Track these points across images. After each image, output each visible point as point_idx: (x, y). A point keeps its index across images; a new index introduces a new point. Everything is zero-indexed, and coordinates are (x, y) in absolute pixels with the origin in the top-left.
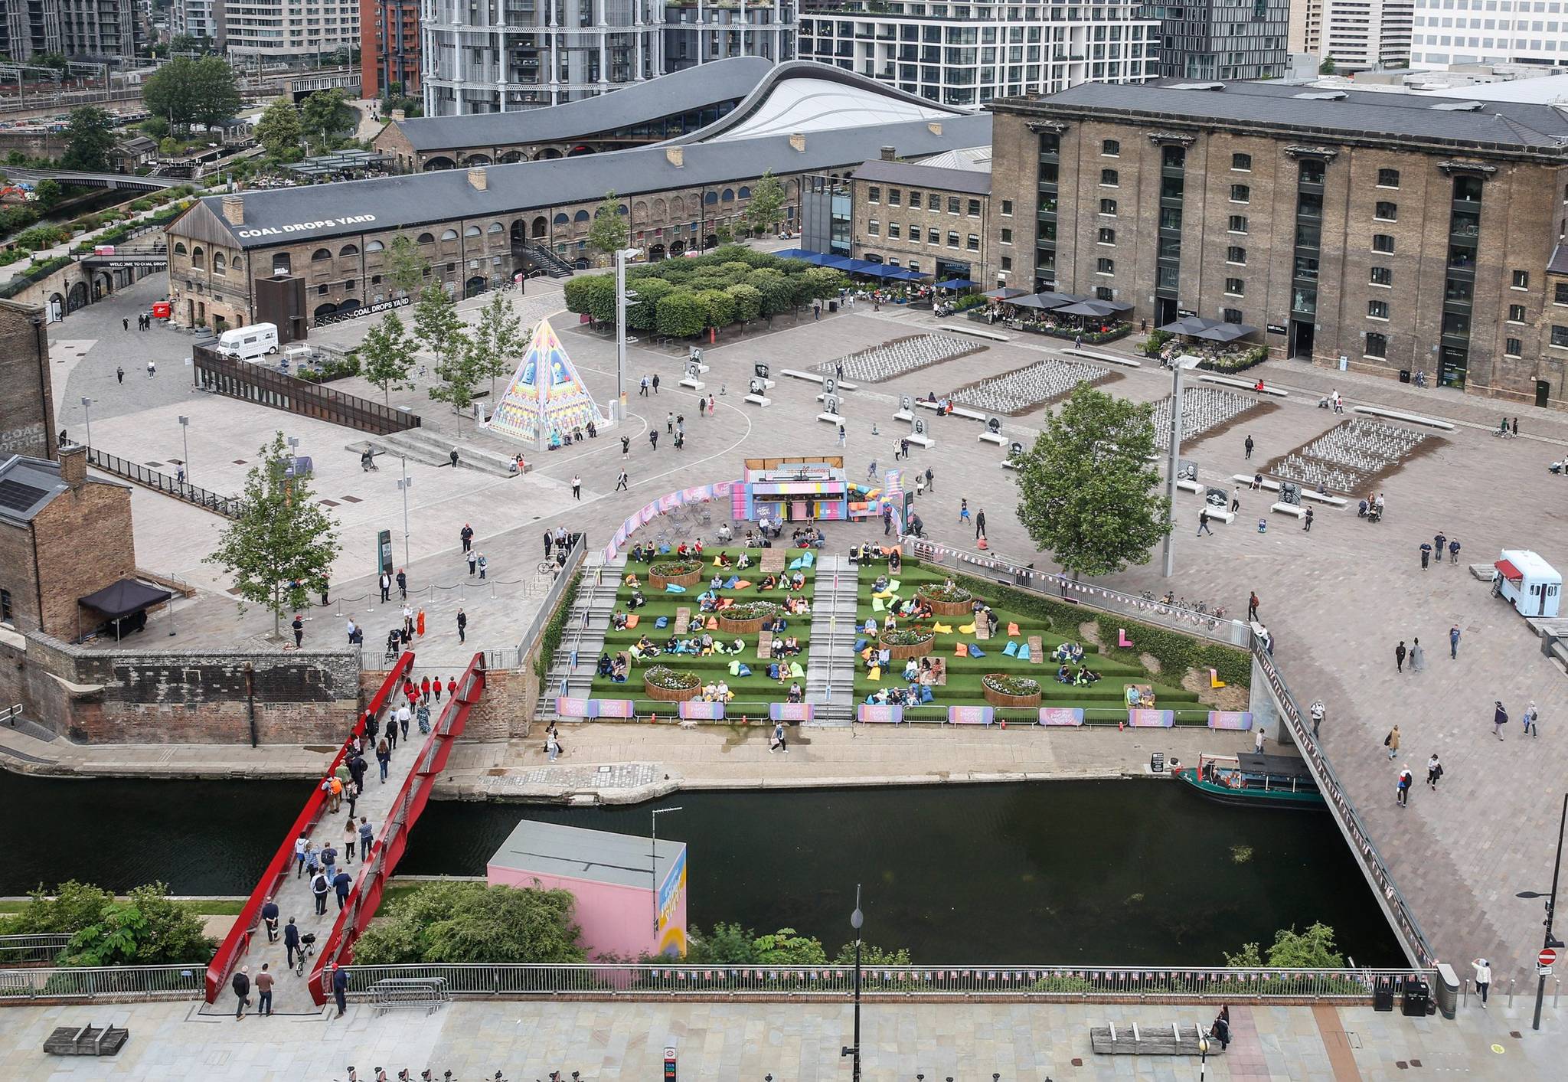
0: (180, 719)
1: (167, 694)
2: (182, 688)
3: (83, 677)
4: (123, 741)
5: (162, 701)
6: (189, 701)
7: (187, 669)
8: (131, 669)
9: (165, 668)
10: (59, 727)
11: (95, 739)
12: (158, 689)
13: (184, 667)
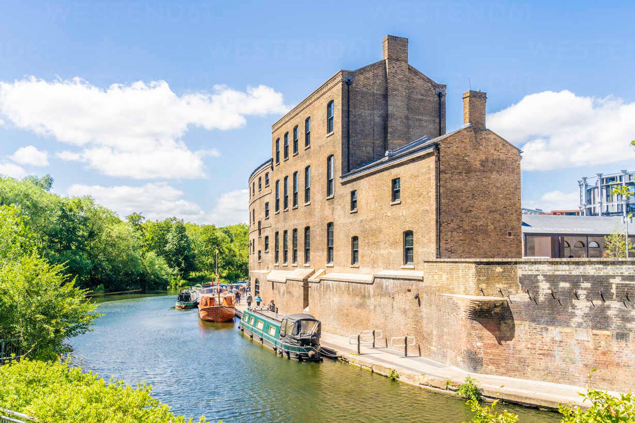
0: (604, 354)
1: (586, 315)
2: (609, 307)
3: (483, 286)
4: (523, 375)
5: (580, 325)
6: (619, 327)
7: (618, 280)
8: (540, 278)
9: (586, 278)
10: (451, 354)
11: (491, 367)
12: (574, 307)
13: (614, 277)
